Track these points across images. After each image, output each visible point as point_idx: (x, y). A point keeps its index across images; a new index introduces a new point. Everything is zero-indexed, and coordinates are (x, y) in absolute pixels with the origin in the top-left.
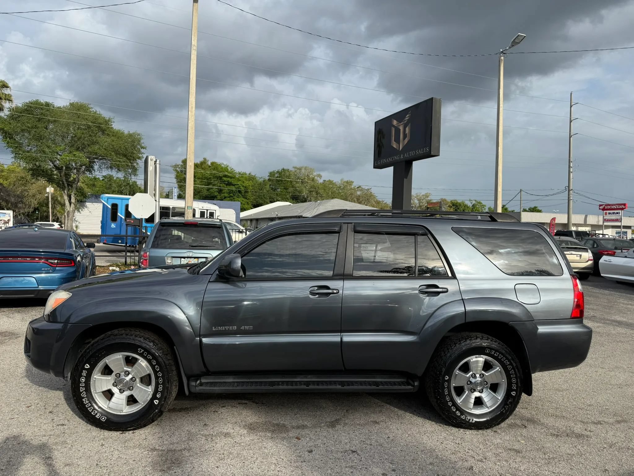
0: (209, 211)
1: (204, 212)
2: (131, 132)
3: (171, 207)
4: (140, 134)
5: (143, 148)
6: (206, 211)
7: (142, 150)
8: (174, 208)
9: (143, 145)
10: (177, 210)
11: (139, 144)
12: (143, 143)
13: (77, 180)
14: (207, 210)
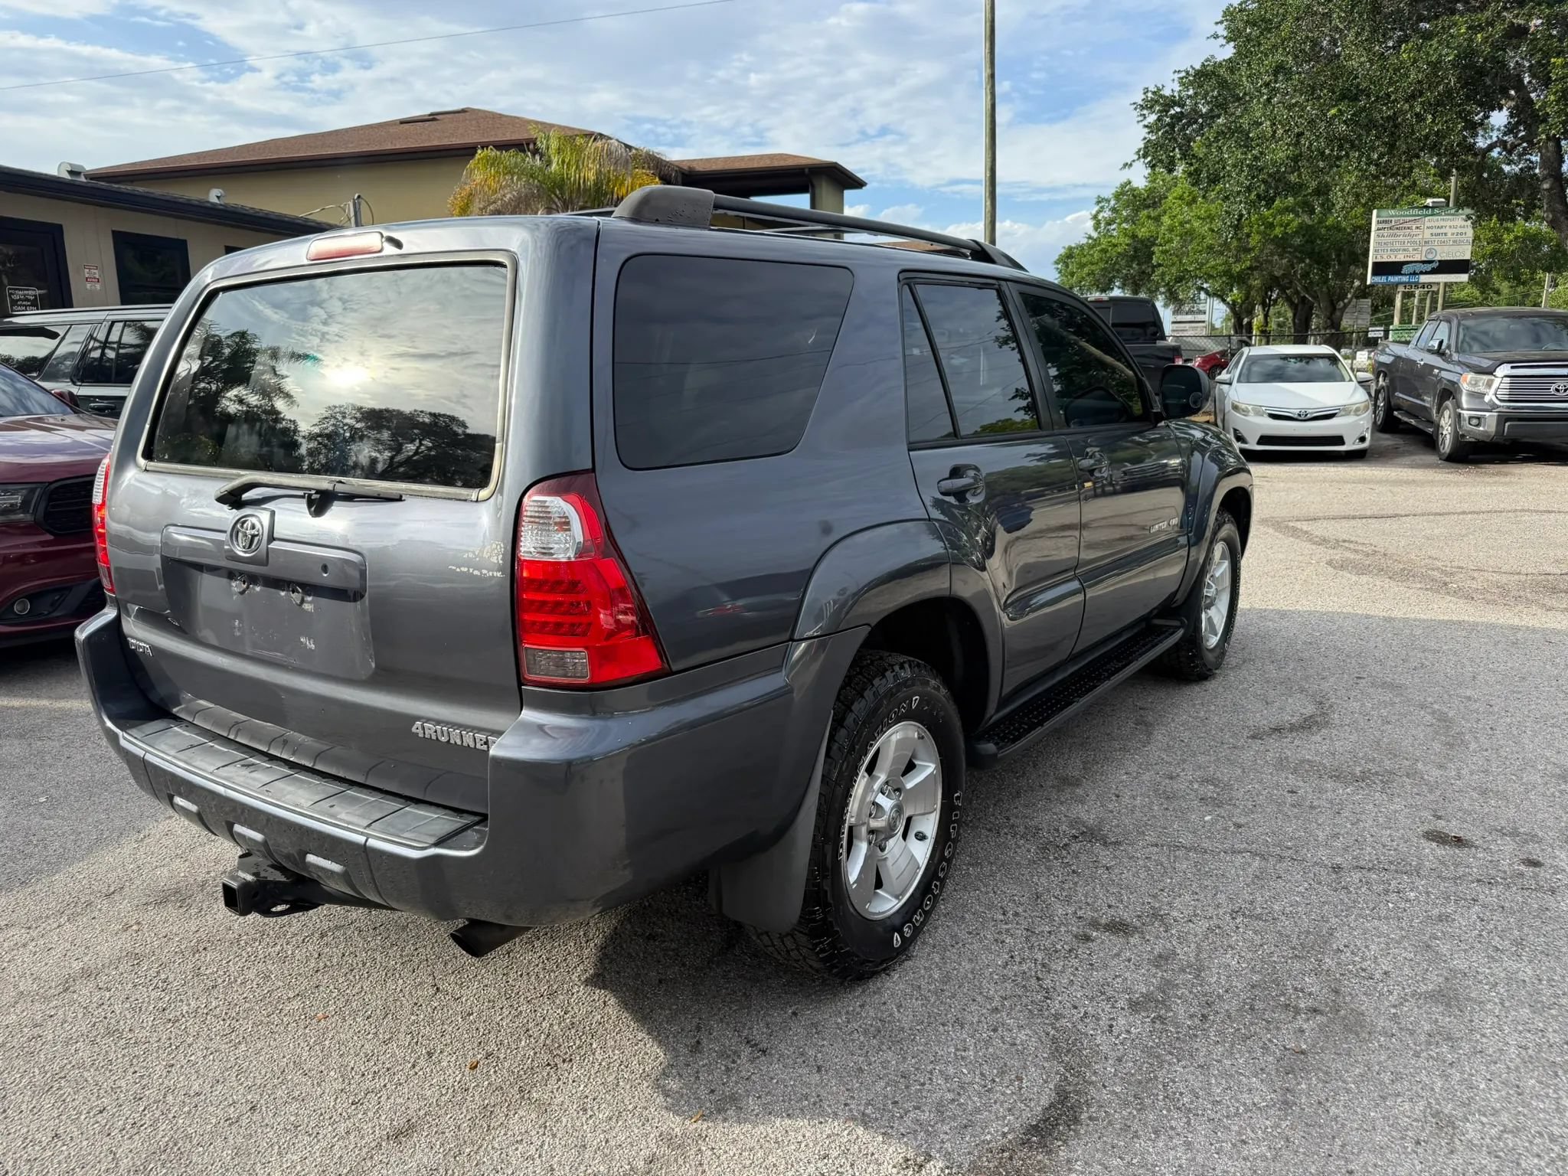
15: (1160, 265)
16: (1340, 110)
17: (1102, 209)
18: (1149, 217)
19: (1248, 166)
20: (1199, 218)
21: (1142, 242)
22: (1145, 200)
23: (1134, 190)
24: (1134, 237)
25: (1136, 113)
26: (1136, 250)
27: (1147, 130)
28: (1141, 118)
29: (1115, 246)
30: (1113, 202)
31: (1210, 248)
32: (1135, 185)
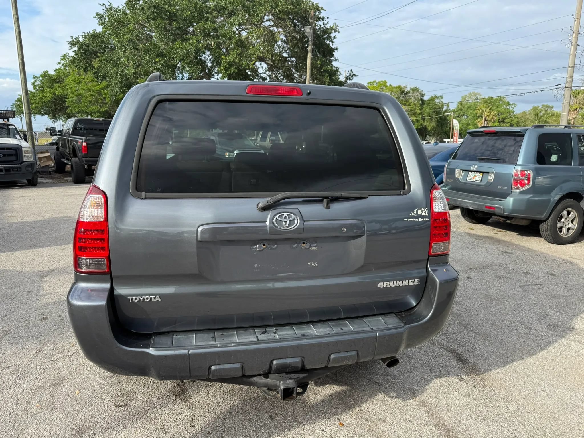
15: (69, 107)
16: (159, 60)
17: (36, 81)
18: (59, 87)
19: (120, 74)
20: (84, 90)
21: (58, 96)
22: (55, 79)
23: (49, 75)
24: (54, 94)
25: (69, 46)
26: (55, 99)
27: (74, 53)
28: (70, 48)
29: (46, 97)
30: (41, 79)
31: (90, 101)
32: (49, 73)
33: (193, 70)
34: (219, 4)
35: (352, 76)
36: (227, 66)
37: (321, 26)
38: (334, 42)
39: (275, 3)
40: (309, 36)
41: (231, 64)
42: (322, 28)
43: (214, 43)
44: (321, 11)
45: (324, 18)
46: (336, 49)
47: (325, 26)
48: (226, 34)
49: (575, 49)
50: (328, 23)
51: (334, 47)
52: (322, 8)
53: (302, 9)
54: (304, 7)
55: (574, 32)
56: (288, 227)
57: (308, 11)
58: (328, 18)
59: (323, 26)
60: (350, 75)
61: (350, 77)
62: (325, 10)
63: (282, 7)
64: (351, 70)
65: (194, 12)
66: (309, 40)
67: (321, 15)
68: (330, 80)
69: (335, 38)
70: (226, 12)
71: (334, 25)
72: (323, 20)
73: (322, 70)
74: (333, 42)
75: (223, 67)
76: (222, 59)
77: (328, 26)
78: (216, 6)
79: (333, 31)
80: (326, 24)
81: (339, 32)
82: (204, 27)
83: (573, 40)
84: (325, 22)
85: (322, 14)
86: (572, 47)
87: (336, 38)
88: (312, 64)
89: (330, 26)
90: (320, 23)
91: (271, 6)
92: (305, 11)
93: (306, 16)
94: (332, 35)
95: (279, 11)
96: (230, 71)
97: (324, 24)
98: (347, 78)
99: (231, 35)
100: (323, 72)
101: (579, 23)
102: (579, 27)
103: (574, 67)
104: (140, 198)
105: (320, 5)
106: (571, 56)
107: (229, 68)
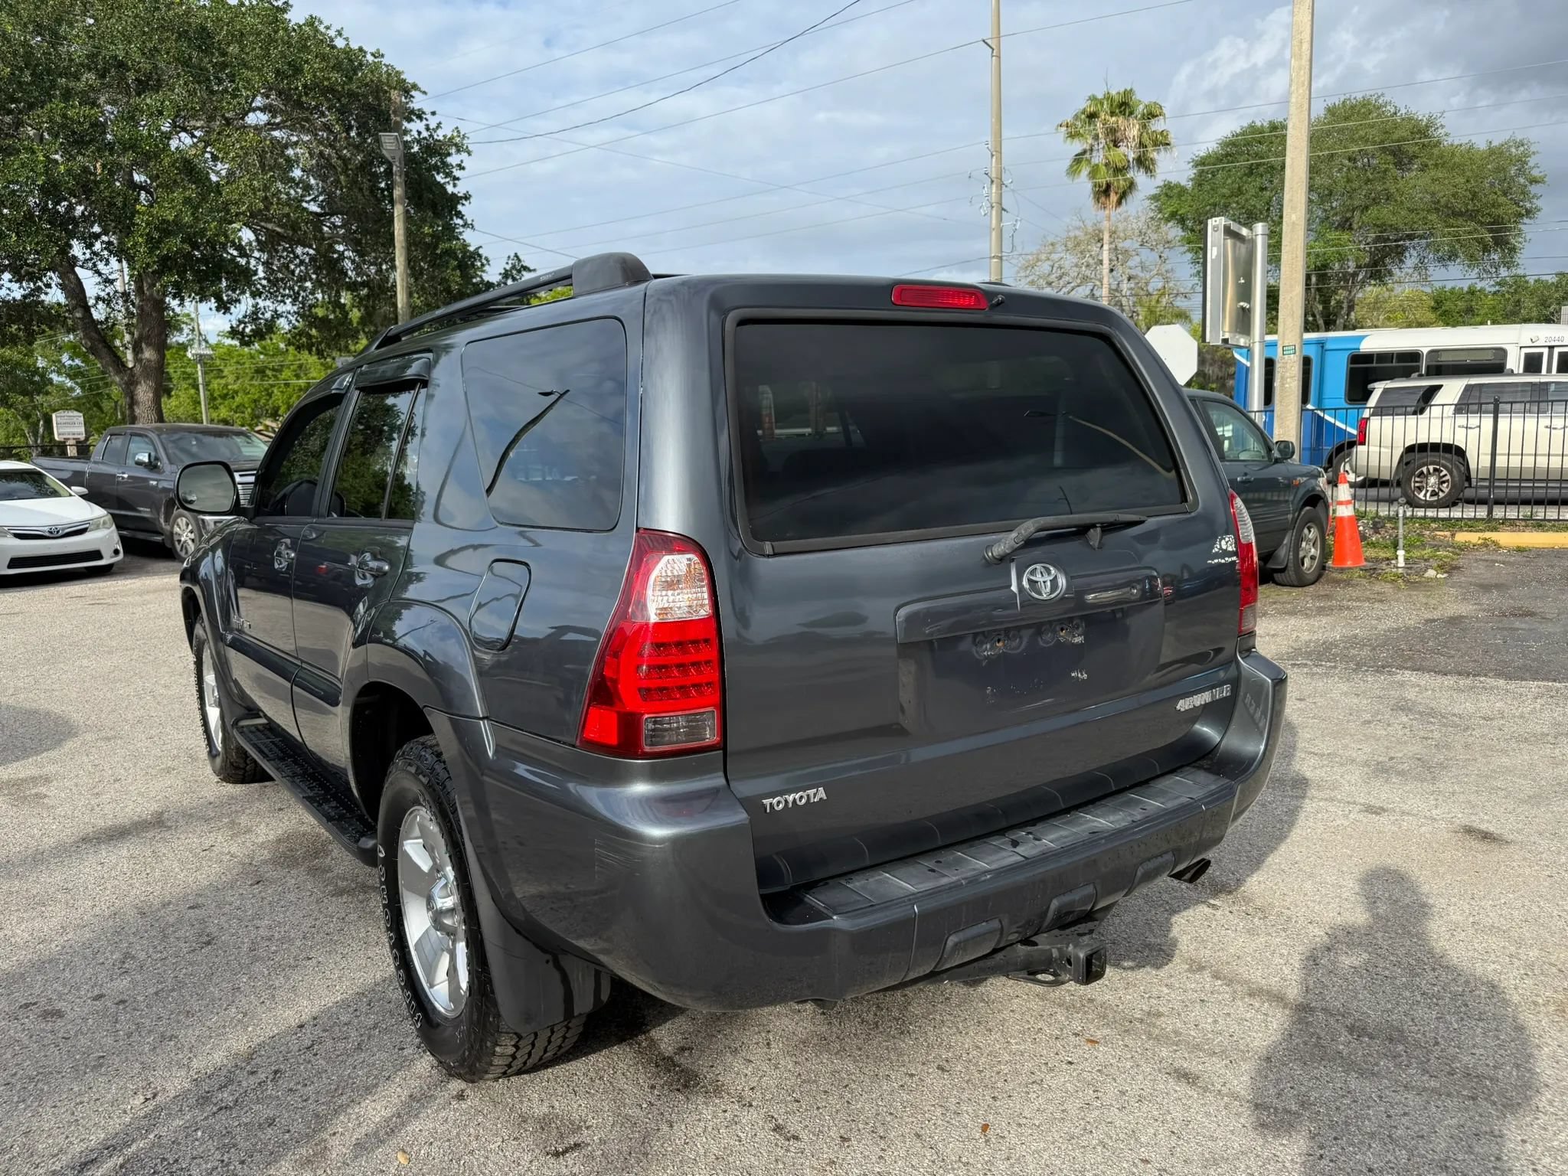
0: (1556, 351)
1: (1541, 355)
2: (1495, 143)
3: (1425, 351)
4: (1525, 142)
5: (1534, 181)
6: (1546, 351)
7: (1534, 189)
8: (1434, 353)
9: (1535, 173)
10: (1445, 359)
11: (1521, 171)
12: (1536, 166)
13: (1345, 305)
14: (1551, 348)
33: (37, 244)
34: (104, 52)
35: (519, 271)
36: (156, 235)
37: (419, 133)
38: (458, 179)
39: (289, 64)
40: (394, 158)
41: (166, 229)
42: (425, 138)
43: (104, 166)
44: (413, 93)
45: (424, 113)
46: (467, 197)
47: (431, 136)
48: (136, 140)
49: (1000, 219)
50: (439, 126)
51: (460, 189)
52: (415, 87)
53: (367, 85)
54: (372, 81)
55: (992, 182)
56: (1051, 593)
57: (386, 92)
58: (433, 113)
59: (425, 134)
60: (514, 267)
61: (514, 272)
62: (425, 93)
63: (314, 76)
64: (516, 256)
65: (21, 70)
66: (394, 168)
67: (416, 105)
68: (461, 276)
69: (461, 167)
70: (131, 77)
71: (455, 134)
72: (420, 117)
73: (439, 252)
74: (456, 179)
75: (141, 236)
76: (138, 212)
77: (440, 135)
78: (92, 56)
79: (453, 150)
80: (435, 130)
81: (469, 153)
82: (64, 116)
83: (994, 198)
84: (432, 126)
85: (418, 102)
86: (994, 212)
87: (463, 168)
88: (409, 234)
89: (445, 136)
90: (415, 127)
91: (278, 72)
92: (377, 92)
93: (379, 105)
94: (453, 160)
95: (305, 86)
96: (168, 250)
97: (428, 129)
98: (506, 275)
99: (157, 146)
100: (441, 256)
101: (1000, 160)
102: (1000, 171)
103: (1001, 258)
104: (764, 556)
105: (409, 78)
106: (994, 233)
107: (160, 241)
